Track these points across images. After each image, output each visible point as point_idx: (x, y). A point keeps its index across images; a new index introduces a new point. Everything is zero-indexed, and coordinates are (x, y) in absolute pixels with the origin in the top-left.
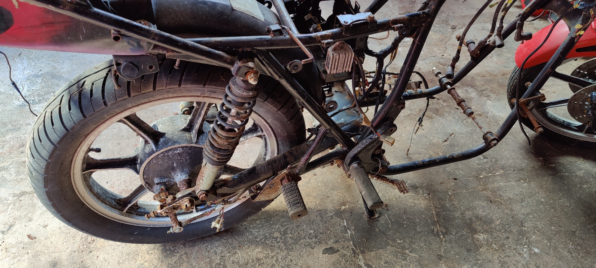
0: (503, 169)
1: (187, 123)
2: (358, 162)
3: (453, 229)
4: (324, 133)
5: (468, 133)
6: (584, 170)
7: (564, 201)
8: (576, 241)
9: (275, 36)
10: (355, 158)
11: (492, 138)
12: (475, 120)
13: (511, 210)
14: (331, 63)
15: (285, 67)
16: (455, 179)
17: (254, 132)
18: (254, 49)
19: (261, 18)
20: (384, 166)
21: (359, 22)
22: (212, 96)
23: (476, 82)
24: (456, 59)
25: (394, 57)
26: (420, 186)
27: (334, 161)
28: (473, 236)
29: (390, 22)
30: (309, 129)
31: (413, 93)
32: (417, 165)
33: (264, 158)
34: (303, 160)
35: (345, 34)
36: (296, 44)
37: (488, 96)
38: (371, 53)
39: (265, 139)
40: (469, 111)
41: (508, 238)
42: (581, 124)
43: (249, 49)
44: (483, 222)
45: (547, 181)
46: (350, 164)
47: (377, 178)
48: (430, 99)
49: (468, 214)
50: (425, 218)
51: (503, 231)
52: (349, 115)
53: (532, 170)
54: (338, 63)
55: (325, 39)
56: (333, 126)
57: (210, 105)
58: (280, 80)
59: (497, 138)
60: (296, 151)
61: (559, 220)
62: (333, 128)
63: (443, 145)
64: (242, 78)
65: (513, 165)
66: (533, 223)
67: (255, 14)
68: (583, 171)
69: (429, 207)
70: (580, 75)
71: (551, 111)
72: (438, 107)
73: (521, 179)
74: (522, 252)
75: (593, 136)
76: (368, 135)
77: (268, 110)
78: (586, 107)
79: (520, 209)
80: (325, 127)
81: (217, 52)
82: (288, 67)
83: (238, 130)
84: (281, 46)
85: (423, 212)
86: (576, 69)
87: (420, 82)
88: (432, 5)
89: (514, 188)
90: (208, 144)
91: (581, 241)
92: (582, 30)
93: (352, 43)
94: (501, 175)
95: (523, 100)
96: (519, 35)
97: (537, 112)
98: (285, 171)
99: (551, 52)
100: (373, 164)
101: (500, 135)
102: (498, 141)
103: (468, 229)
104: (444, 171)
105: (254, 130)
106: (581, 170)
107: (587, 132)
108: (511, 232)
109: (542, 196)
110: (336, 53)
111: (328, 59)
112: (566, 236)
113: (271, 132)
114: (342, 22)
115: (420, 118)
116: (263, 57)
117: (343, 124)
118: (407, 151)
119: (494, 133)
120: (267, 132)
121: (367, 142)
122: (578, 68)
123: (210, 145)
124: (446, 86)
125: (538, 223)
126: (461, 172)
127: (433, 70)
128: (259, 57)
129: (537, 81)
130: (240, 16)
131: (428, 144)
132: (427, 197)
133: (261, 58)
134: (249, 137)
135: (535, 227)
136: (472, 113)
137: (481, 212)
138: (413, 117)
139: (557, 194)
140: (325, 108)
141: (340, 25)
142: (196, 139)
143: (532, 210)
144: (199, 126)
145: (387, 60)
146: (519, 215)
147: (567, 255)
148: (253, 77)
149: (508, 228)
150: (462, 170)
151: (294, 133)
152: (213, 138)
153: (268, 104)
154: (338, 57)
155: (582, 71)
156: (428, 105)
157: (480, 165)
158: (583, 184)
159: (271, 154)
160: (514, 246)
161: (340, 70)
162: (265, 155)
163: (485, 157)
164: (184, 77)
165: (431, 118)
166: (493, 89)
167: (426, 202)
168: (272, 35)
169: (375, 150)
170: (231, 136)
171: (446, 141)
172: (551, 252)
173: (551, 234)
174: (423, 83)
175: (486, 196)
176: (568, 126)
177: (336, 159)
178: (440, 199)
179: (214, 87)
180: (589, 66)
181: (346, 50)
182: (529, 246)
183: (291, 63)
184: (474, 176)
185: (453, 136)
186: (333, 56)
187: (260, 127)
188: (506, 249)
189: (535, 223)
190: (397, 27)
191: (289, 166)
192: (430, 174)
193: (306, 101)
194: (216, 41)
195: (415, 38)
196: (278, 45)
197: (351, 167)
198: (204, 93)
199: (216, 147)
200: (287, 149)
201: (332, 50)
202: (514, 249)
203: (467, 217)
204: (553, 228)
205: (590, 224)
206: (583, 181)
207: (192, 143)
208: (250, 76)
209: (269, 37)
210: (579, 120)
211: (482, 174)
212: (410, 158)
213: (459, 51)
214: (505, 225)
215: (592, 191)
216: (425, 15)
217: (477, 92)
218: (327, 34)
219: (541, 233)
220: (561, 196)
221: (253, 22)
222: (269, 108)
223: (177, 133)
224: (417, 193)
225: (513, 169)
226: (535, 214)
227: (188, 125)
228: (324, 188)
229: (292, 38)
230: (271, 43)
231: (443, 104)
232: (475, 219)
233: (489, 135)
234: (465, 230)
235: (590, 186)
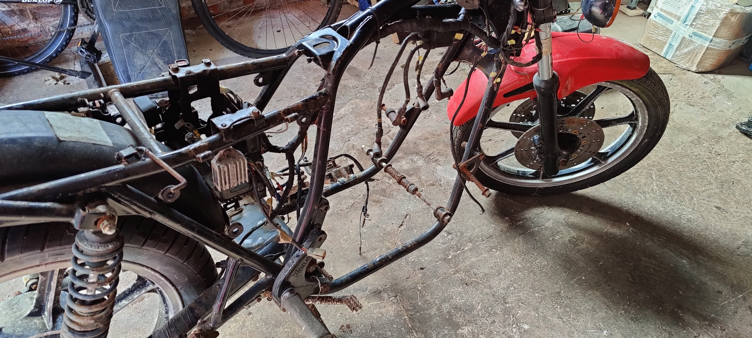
0: (471, 242)
1: (34, 304)
2: (289, 289)
3: (433, 331)
4: (234, 267)
5: (424, 209)
6: (552, 219)
7: (541, 261)
8: (563, 302)
9: (129, 163)
10: (285, 285)
11: (444, 213)
12: (421, 197)
13: (490, 287)
14: (219, 178)
15: (157, 198)
16: (422, 269)
17: (143, 288)
18: (102, 187)
19: (107, 142)
20: (325, 283)
21: (242, 121)
22: (59, 259)
23: (420, 147)
24: (380, 134)
25: (306, 148)
26: (384, 289)
27: (261, 296)
28: (456, 333)
29: (282, 113)
30: (217, 263)
31: (345, 181)
32: (367, 269)
33: (166, 318)
34: (216, 307)
35: (226, 140)
36: (159, 166)
37: (437, 160)
38: (275, 149)
39: (161, 292)
40: (412, 188)
41: (494, 322)
42: (534, 171)
43: (93, 189)
44: (463, 311)
45: (519, 243)
46: (280, 295)
47: (321, 301)
48: (369, 183)
49: (446, 307)
50: (397, 328)
51: (487, 316)
52: (268, 232)
53: (501, 234)
54: (229, 176)
55: (201, 152)
56: (243, 254)
57: (61, 271)
58: (153, 217)
59: (449, 212)
60: (206, 298)
61: (541, 284)
62: (245, 256)
63: (399, 231)
64: (92, 230)
65: (480, 234)
66: (515, 296)
67: (97, 139)
68: (551, 221)
69: (400, 313)
70: (518, 119)
71: (503, 163)
72: (384, 187)
73: (492, 248)
74: (512, 334)
75: (551, 181)
76: (294, 252)
77: (151, 255)
78: (533, 152)
79: (499, 284)
80: (234, 258)
81: (43, 205)
82: (160, 196)
83: (108, 297)
84: (141, 174)
85: (393, 321)
86: (513, 114)
87: (352, 166)
88: (327, 83)
89: (487, 261)
90: (66, 329)
91: (568, 301)
92: (498, 77)
93: (242, 146)
94: (470, 250)
95: (462, 164)
96: (439, 93)
97: (488, 168)
98: (195, 329)
99: (475, 107)
100: (311, 285)
101: (451, 208)
102: (451, 216)
103: (450, 325)
104: (407, 262)
105: (142, 285)
106: (549, 220)
107: (544, 177)
108: (496, 313)
109: (517, 262)
110: (222, 164)
111: (215, 174)
112: (551, 300)
113: (166, 282)
114: (219, 126)
115: (364, 207)
116: (119, 194)
117: (261, 246)
118: (359, 250)
119: (445, 207)
120: (161, 283)
121: (294, 262)
122: (514, 112)
123: (69, 330)
124: (381, 164)
125: (521, 294)
126: (426, 258)
127: (362, 148)
128: (113, 195)
129: (472, 139)
130: (73, 148)
131: (382, 235)
132: (395, 301)
133: (116, 196)
134: (136, 296)
135: (519, 300)
136: (416, 189)
137: (459, 301)
138: (358, 205)
139: (532, 254)
140: (228, 235)
141: (217, 130)
142: (51, 323)
143: (511, 281)
144: (52, 304)
145: (297, 154)
146: (499, 291)
147: (558, 321)
148: (107, 225)
149: (492, 310)
150: (427, 255)
151: (197, 274)
152: (71, 320)
153: (149, 248)
154: (226, 169)
155: (519, 115)
156: (368, 190)
157: (446, 243)
158: (555, 236)
159: (174, 309)
160: (502, 330)
161: (234, 184)
162: (167, 313)
163: (449, 233)
164: (6, 246)
165: (378, 202)
166: (440, 151)
167: (394, 307)
168: (126, 163)
169: (308, 267)
170: (96, 310)
171: (401, 225)
172: (542, 324)
173: (537, 302)
174: (355, 166)
175: (460, 280)
176: (524, 176)
177: (263, 292)
178: (410, 298)
179: (59, 247)
180: (523, 108)
181: (234, 157)
182: (517, 325)
183: (163, 192)
184: (442, 259)
185: (408, 217)
186: (220, 169)
187: (148, 280)
188: (495, 336)
189: (517, 295)
190: (291, 118)
191: (199, 321)
192: (391, 271)
193: (197, 234)
194: (39, 191)
195: (319, 124)
196: (137, 174)
197: (282, 298)
198: (46, 260)
199: (77, 331)
200: (195, 297)
201: (217, 162)
202: (503, 333)
203: (445, 311)
204: (537, 295)
205: (572, 279)
206: (554, 232)
207: (46, 331)
208: (103, 224)
209: (121, 166)
210: (531, 167)
211: (450, 254)
212: (365, 258)
213: (380, 125)
214: (488, 307)
215: (565, 241)
216: (322, 96)
217: (424, 158)
218: (202, 144)
219: (526, 305)
220: (537, 255)
221: (95, 150)
222: (151, 253)
223: (20, 322)
224: (381, 299)
225: (481, 238)
226: (515, 285)
227: (35, 307)
228: (265, 328)
229: (153, 160)
230: (124, 173)
231: (389, 182)
232: (454, 310)
233: (439, 211)
234: (446, 328)
235: (562, 235)
